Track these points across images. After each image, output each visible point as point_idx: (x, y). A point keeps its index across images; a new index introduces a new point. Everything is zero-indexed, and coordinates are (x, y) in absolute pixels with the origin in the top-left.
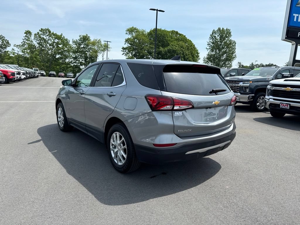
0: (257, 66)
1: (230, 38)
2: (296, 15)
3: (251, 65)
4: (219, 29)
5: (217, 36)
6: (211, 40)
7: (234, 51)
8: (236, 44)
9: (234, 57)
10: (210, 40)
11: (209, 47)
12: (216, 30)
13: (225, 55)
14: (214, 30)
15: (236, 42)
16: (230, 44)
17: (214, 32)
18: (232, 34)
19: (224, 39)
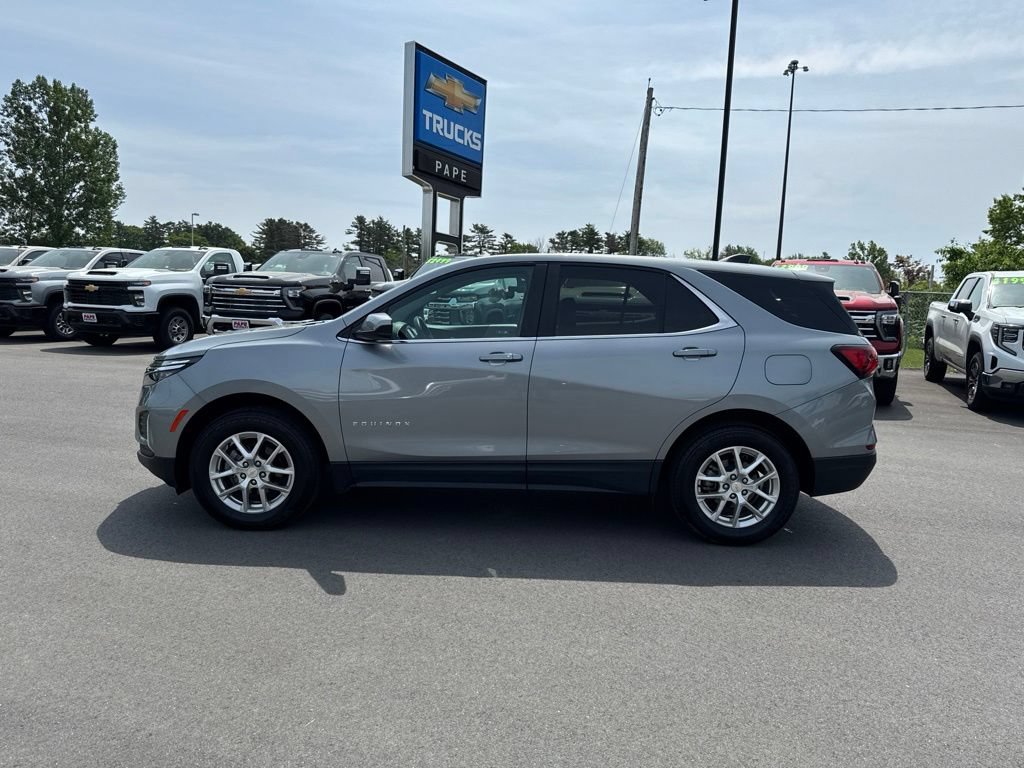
0: (170, 229)
1: (92, 126)
2: (428, 114)
3: (147, 223)
4: (41, 82)
5: (34, 108)
6: (13, 119)
7: (111, 174)
8: (117, 150)
9: (117, 197)
10: (8, 120)
11: (7, 148)
12: (28, 81)
13: (82, 183)
14: (18, 81)
15: (118, 142)
16: (96, 144)
17: (18, 89)
18: (96, 107)
19: (69, 124)
